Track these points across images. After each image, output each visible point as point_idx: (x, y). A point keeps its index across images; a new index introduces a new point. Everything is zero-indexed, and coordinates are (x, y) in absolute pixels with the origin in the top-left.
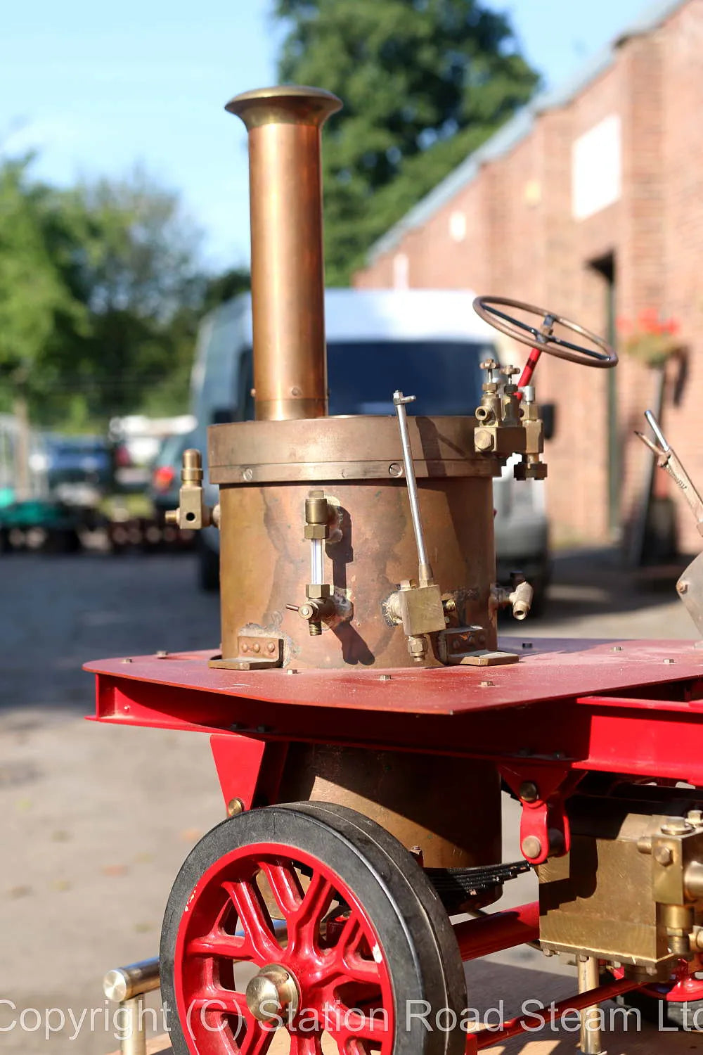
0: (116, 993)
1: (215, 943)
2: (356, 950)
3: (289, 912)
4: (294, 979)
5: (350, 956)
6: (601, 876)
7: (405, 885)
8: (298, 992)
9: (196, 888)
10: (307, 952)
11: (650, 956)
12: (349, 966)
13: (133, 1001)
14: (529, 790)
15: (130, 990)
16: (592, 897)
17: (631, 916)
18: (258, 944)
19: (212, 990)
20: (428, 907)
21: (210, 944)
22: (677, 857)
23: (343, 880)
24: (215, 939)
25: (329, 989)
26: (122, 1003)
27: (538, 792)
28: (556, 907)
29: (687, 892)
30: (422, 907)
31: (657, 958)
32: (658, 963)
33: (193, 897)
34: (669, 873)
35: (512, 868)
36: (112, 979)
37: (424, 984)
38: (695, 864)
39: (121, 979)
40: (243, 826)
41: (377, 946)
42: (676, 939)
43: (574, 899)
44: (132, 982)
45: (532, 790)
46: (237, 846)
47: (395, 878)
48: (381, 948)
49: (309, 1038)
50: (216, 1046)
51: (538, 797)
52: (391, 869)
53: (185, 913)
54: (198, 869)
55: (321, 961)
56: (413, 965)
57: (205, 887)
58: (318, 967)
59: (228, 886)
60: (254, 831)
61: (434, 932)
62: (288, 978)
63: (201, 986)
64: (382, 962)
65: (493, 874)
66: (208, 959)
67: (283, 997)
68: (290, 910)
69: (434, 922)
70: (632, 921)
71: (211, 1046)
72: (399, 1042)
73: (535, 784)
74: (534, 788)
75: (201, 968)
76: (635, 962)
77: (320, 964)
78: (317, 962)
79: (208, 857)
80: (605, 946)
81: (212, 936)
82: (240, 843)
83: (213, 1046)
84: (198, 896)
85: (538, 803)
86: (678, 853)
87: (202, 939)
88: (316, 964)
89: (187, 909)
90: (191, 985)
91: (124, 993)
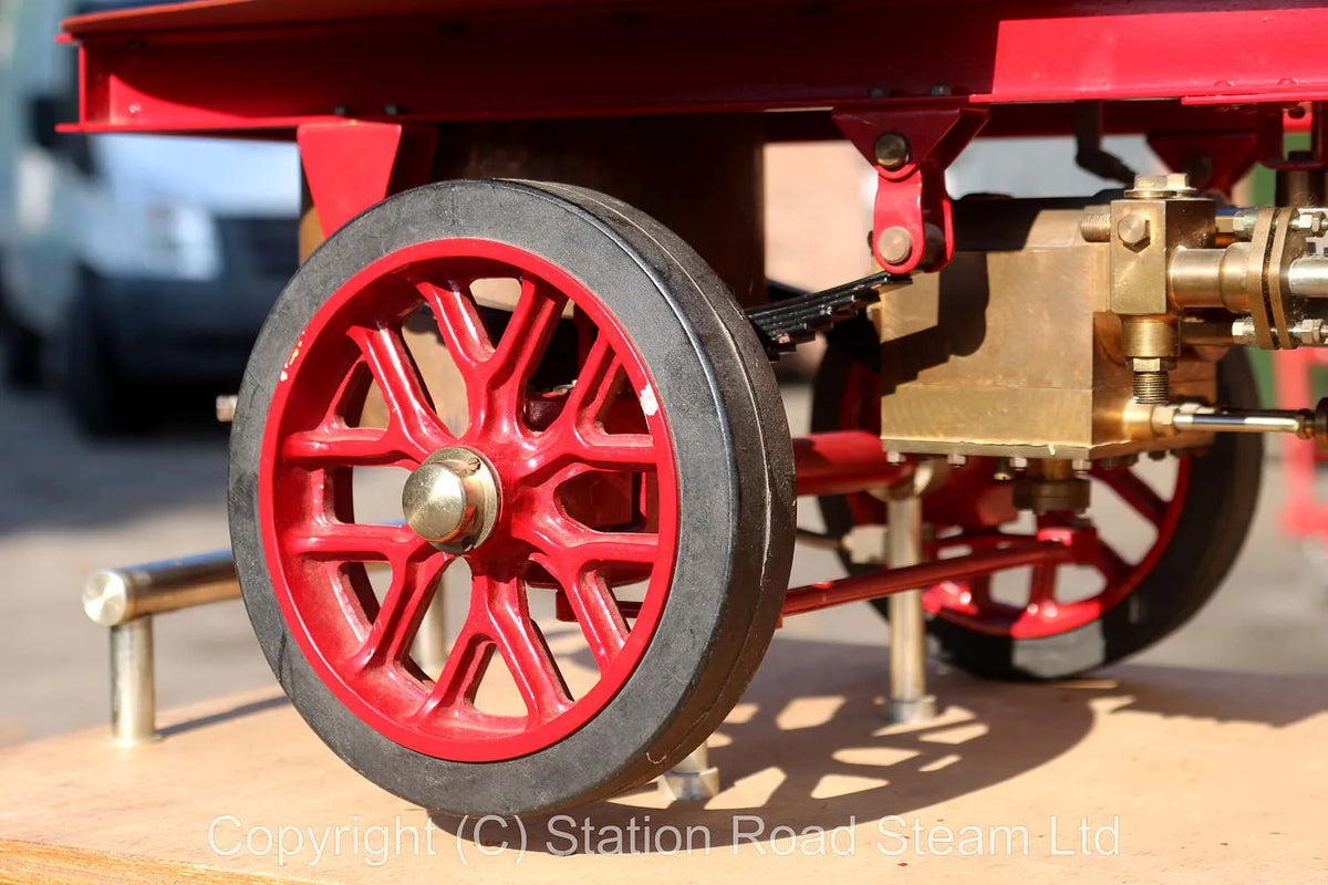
0: (107, 609)
1: (329, 440)
2: (597, 418)
3: (474, 364)
4: (489, 468)
5: (588, 426)
6: (994, 315)
7: (692, 289)
8: (498, 489)
9: (302, 338)
10: (505, 428)
11: (1079, 438)
12: (588, 443)
13: (137, 623)
14: (893, 147)
15: (131, 605)
16: (978, 352)
17: (1048, 377)
18: (413, 428)
19: (321, 525)
20: (733, 329)
21: (321, 443)
22: (1157, 234)
23: (585, 284)
24: (328, 435)
25: (546, 491)
26: (115, 629)
27: (909, 149)
28: (912, 376)
29: (1173, 295)
30: (723, 325)
31: (1093, 442)
32: (1093, 449)
33: (296, 353)
34: (1143, 262)
35: (856, 289)
36: (100, 586)
37: (733, 443)
38: (1181, 248)
39: (116, 587)
40: (393, 220)
41: (648, 387)
42: (1147, 378)
43: (945, 360)
44: (135, 592)
45: (899, 146)
46: (380, 255)
47: (677, 276)
48: (655, 391)
49: (508, 582)
50: (331, 617)
51: (907, 157)
52: (670, 264)
53: (281, 384)
54: (305, 309)
55: (531, 443)
56: (715, 412)
57: (320, 335)
58: (529, 453)
59: (358, 334)
60: (414, 224)
61: (744, 365)
62: (479, 467)
63: (304, 519)
64: (657, 412)
65: (822, 303)
66: (315, 472)
67: (471, 497)
68: (475, 361)
69: (743, 352)
70: (1049, 384)
71: (324, 617)
72: (687, 547)
73: (904, 138)
74: (902, 143)
75: (302, 488)
76: (1053, 452)
77: (531, 448)
78: (525, 445)
79: (324, 283)
80: (998, 432)
81: (324, 429)
82: (387, 250)
83: (327, 616)
84: (306, 351)
85: (907, 169)
86: (1159, 226)
87: (308, 434)
88: (524, 449)
89: (284, 377)
90: (289, 512)
91: (121, 609)
